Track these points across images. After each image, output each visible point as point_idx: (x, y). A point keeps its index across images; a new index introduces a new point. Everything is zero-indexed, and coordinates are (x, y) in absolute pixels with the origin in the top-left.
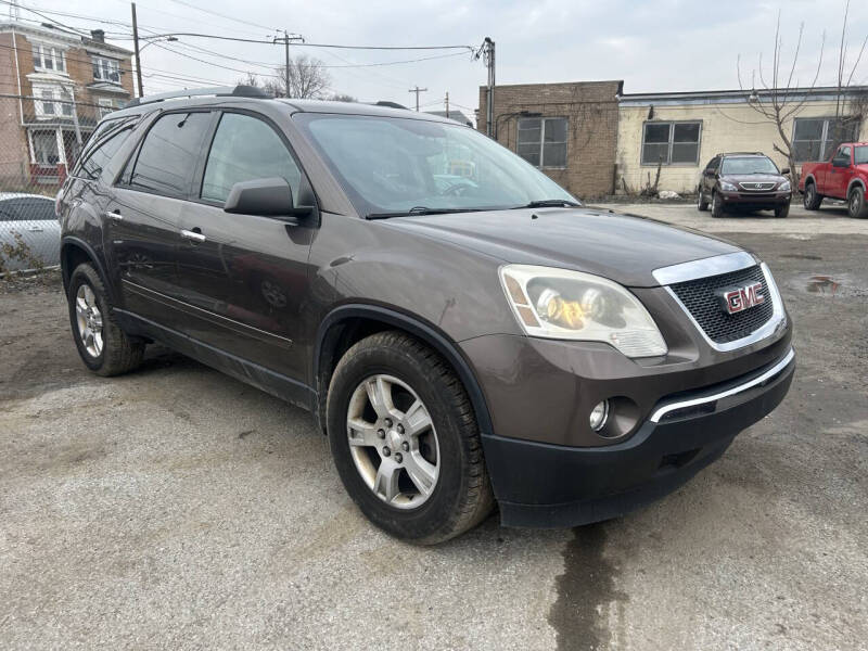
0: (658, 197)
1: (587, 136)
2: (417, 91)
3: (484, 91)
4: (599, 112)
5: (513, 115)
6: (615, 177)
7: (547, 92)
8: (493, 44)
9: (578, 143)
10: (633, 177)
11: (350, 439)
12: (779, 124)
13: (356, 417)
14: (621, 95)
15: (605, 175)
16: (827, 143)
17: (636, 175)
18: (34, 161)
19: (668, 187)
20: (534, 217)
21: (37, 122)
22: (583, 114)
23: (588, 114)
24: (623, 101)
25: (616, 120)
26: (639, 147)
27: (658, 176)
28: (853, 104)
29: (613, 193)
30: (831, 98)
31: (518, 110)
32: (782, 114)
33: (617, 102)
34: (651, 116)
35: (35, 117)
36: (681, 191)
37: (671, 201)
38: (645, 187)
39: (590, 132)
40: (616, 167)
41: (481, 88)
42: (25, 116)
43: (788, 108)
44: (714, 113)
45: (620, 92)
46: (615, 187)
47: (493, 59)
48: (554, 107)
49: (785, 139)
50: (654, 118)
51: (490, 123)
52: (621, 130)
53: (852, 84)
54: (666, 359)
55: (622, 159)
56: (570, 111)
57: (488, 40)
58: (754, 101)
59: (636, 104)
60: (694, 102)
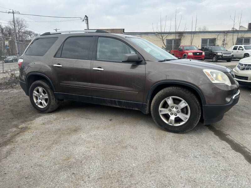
8: (88, 17)
11: (160, 113)
12: (163, 41)
13: (161, 108)
16: (174, 46)
24: (125, 34)
28: (179, 36)
30: (174, 34)
32: (163, 38)
43: (165, 37)
44: (148, 38)
45: (124, 32)
47: (88, 21)
49: (164, 44)
53: (178, 31)
57: (86, 16)
58: (157, 35)
60: (142, 35)
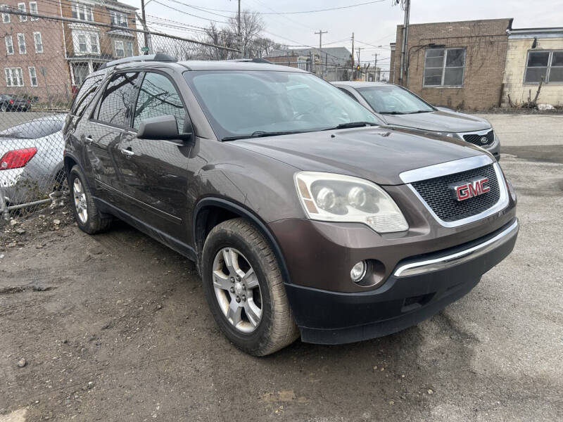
0: (537, 109)
1: (480, 62)
2: (321, 33)
3: (401, 29)
4: (491, 43)
5: (422, 47)
6: (502, 93)
7: (451, 28)
9: (473, 68)
10: (517, 93)
13: (219, 270)
14: (511, 30)
15: (494, 92)
17: (519, 92)
18: (74, 84)
19: (545, 101)
20: (333, 136)
21: (76, 57)
22: (479, 45)
23: (483, 45)
24: (513, 34)
25: (506, 48)
26: (523, 70)
27: (538, 92)
29: (500, 106)
31: (426, 43)
33: (507, 35)
34: (534, 46)
35: (74, 54)
36: (556, 104)
37: (549, 112)
38: (526, 101)
39: (483, 59)
40: (503, 86)
41: (398, 26)
42: (68, 53)
45: (510, 27)
46: (501, 101)
47: (408, 4)
48: (455, 40)
50: (538, 47)
51: (404, 53)
52: (509, 57)
54: (408, 233)
55: (508, 79)
56: (469, 43)
59: (523, 37)
